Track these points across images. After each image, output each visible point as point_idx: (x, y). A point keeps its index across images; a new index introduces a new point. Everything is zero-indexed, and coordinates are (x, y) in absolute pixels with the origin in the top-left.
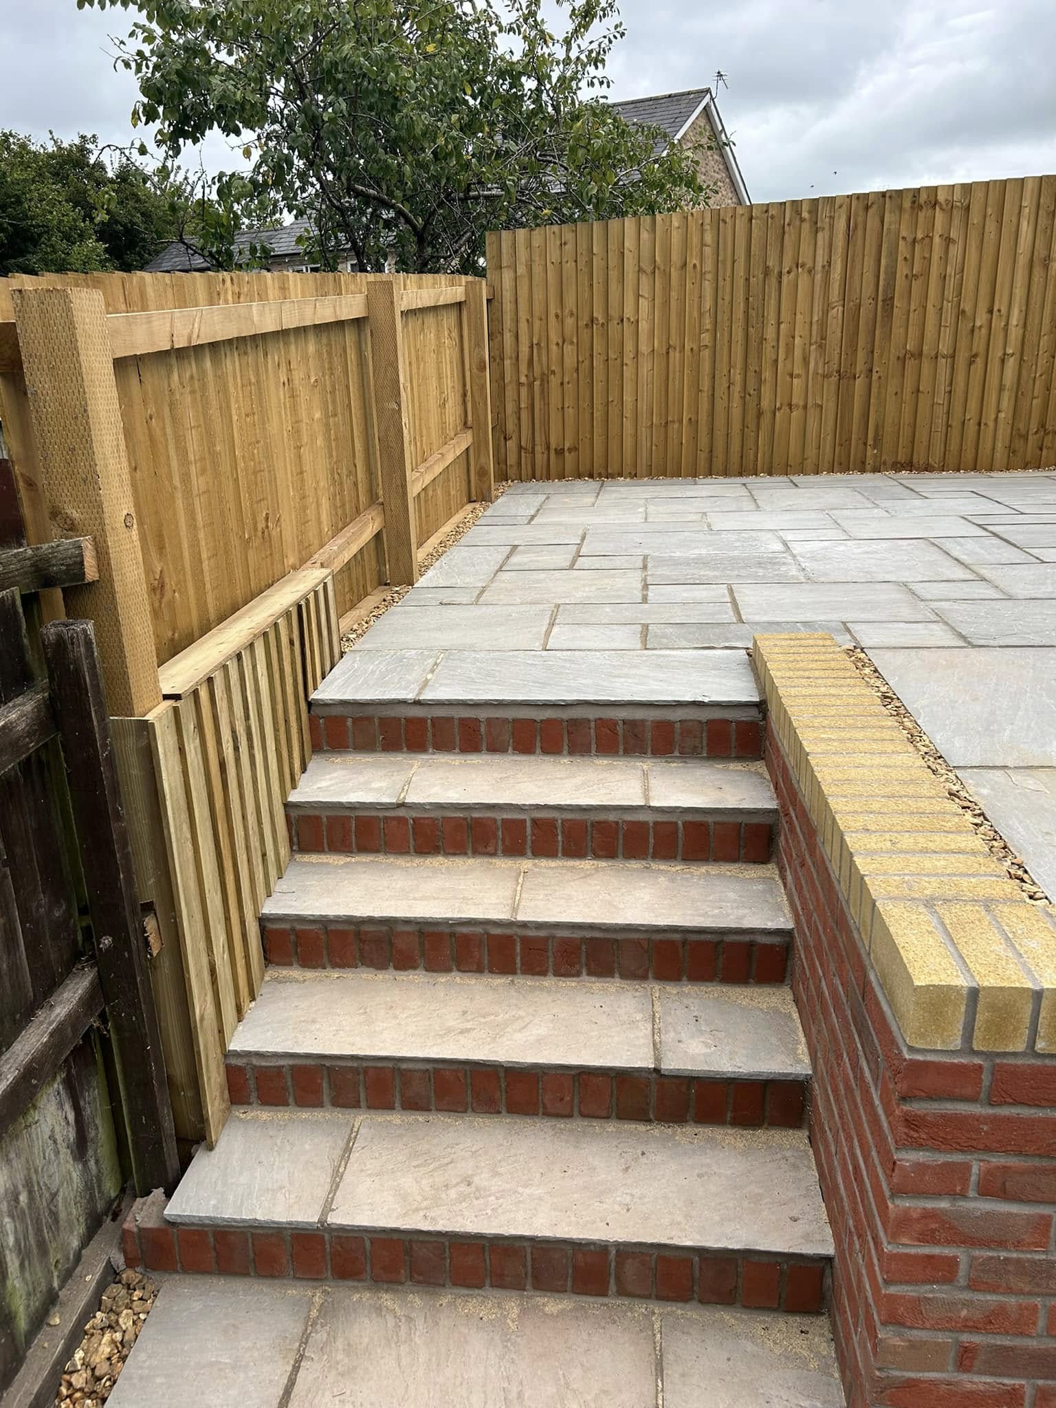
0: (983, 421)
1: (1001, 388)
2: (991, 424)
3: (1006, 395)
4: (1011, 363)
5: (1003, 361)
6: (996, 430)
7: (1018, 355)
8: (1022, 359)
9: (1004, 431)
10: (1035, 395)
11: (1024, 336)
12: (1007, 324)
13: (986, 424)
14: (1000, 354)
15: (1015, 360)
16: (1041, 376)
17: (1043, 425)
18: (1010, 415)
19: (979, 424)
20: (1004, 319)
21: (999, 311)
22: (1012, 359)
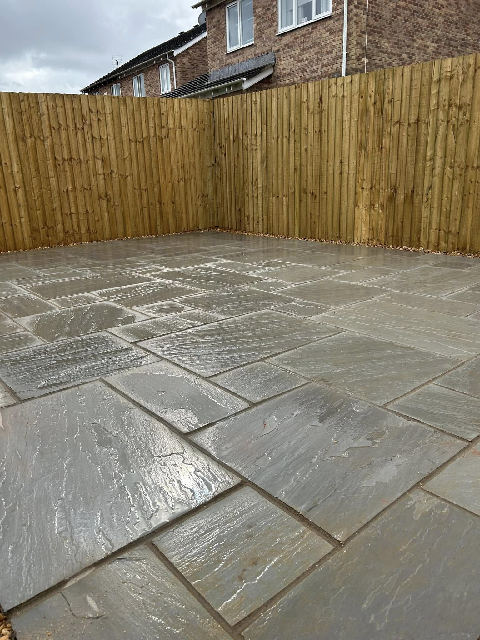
0: (13, 223)
1: (19, 206)
2: (18, 225)
3: (22, 209)
4: (20, 192)
5: (15, 191)
6: (21, 228)
7: (23, 187)
8: (25, 190)
9: (26, 229)
10: (38, 208)
11: (23, 178)
12: (12, 171)
13: (15, 225)
14: (13, 187)
15: (22, 190)
16: (38, 198)
17: (45, 224)
18: (27, 219)
19: (12, 225)
20: (9, 167)
21: (6, 164)
22: (20, 190)
